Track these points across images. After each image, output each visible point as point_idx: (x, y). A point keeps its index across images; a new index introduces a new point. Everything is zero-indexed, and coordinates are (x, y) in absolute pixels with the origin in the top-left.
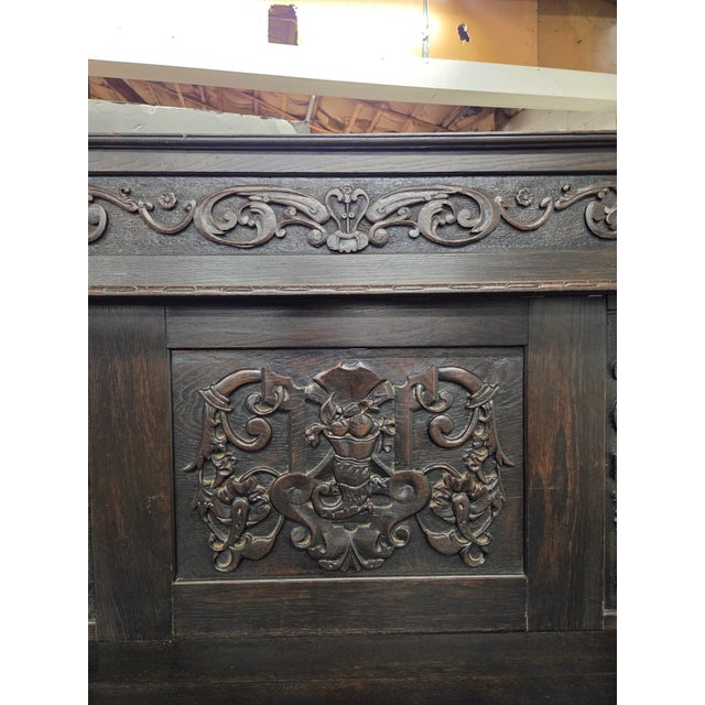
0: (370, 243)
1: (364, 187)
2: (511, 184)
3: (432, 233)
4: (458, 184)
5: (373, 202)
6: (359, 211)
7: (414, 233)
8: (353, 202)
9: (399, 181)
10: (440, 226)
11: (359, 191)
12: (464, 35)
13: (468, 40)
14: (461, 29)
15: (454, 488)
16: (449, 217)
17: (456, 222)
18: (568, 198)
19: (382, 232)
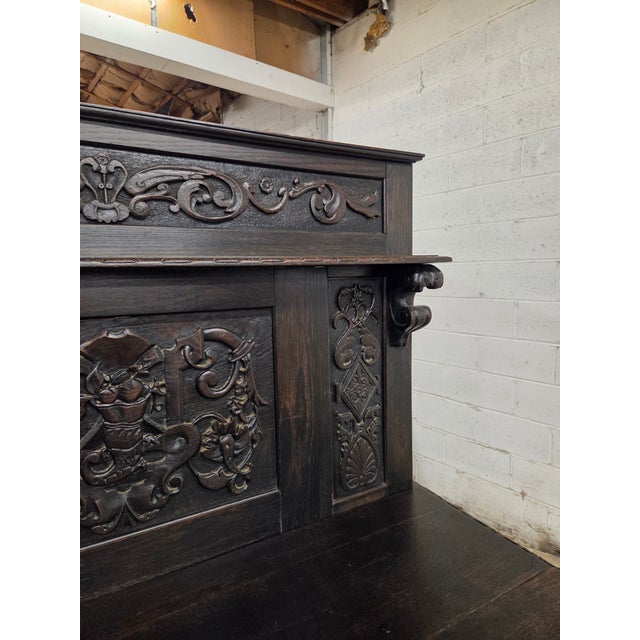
0: (132, 214)
1: (121, 159)
2: (255, 172)
3: (191, 209)
4: (212, 168)
5: (131, 175)
6: (116, 182)
7: (174, 208)
8: (109, 173)
9: (156, 158)
10: (198, 203)
11: (116, 163)
12: (190, 15)
13: (194, 20)
14: (187, 9)
15: (221, 432)
16: (206, 197)
17: (212, 202)
18: (298, 190)
19: (142, 205)
